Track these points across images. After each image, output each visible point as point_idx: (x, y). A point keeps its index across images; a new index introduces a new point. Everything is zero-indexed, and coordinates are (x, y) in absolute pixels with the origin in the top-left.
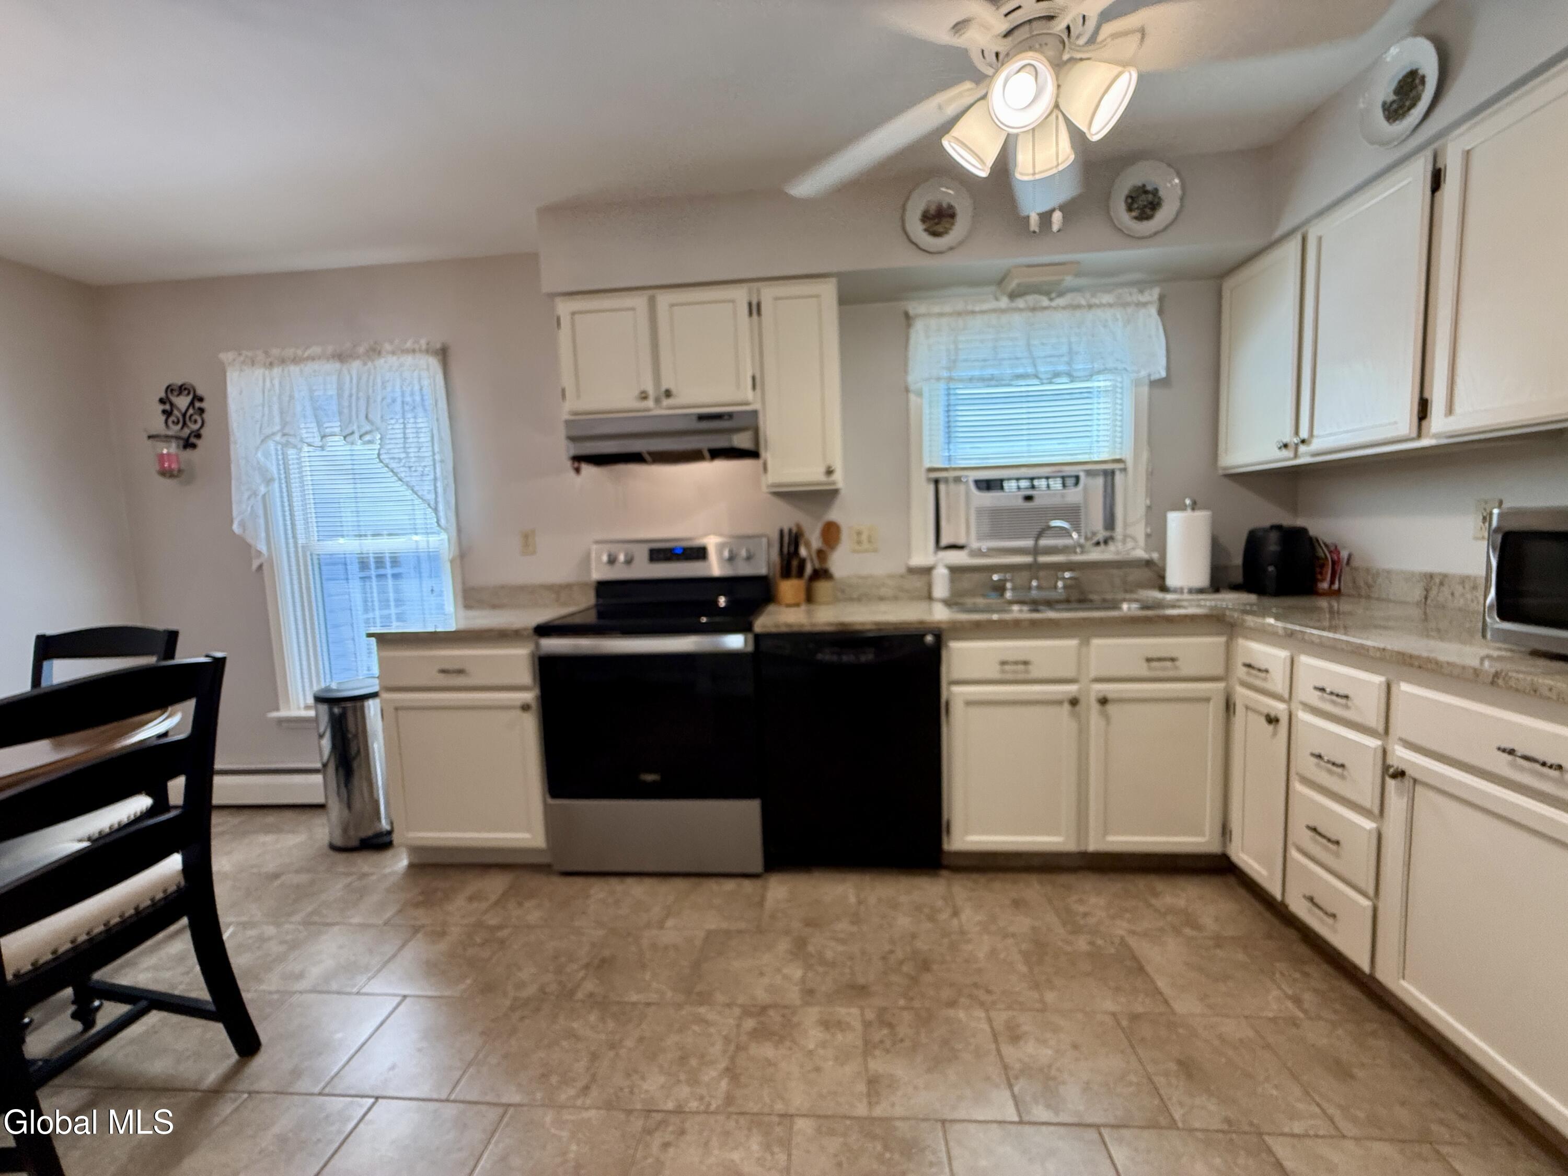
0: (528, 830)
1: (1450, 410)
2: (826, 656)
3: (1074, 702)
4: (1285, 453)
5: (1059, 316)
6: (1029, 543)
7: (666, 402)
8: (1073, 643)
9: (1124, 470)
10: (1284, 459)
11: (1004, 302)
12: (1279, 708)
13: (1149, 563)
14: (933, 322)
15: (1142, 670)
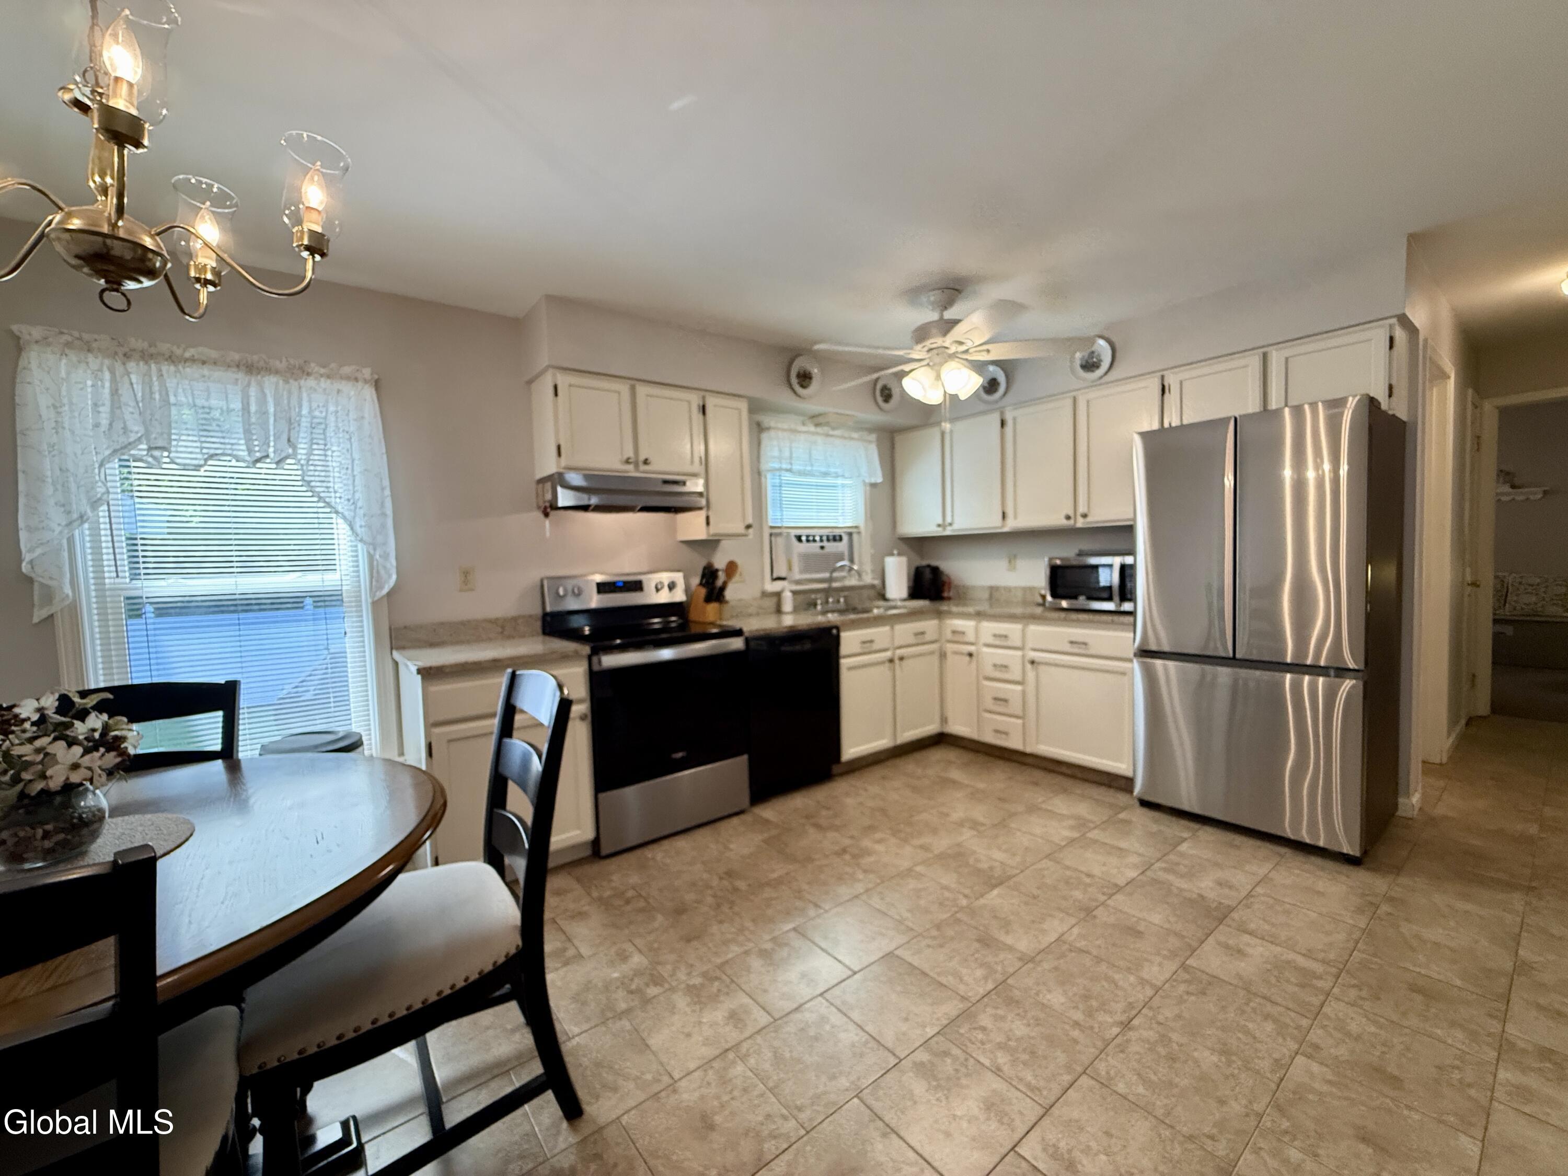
0: (579, 828)
1: (1015, 517)
2: (787, 648)
3: (891, 661)
4: (940, 529)
5: (838, 442)
6: (827, 575)
7: (643, 467)
8: (887, 629)
9: (859, 533)
10: (939, 532)
11: (812, 429)
12: (972, 648)
13: (873, 587)
14: (780, 433)
15: (912, 640)
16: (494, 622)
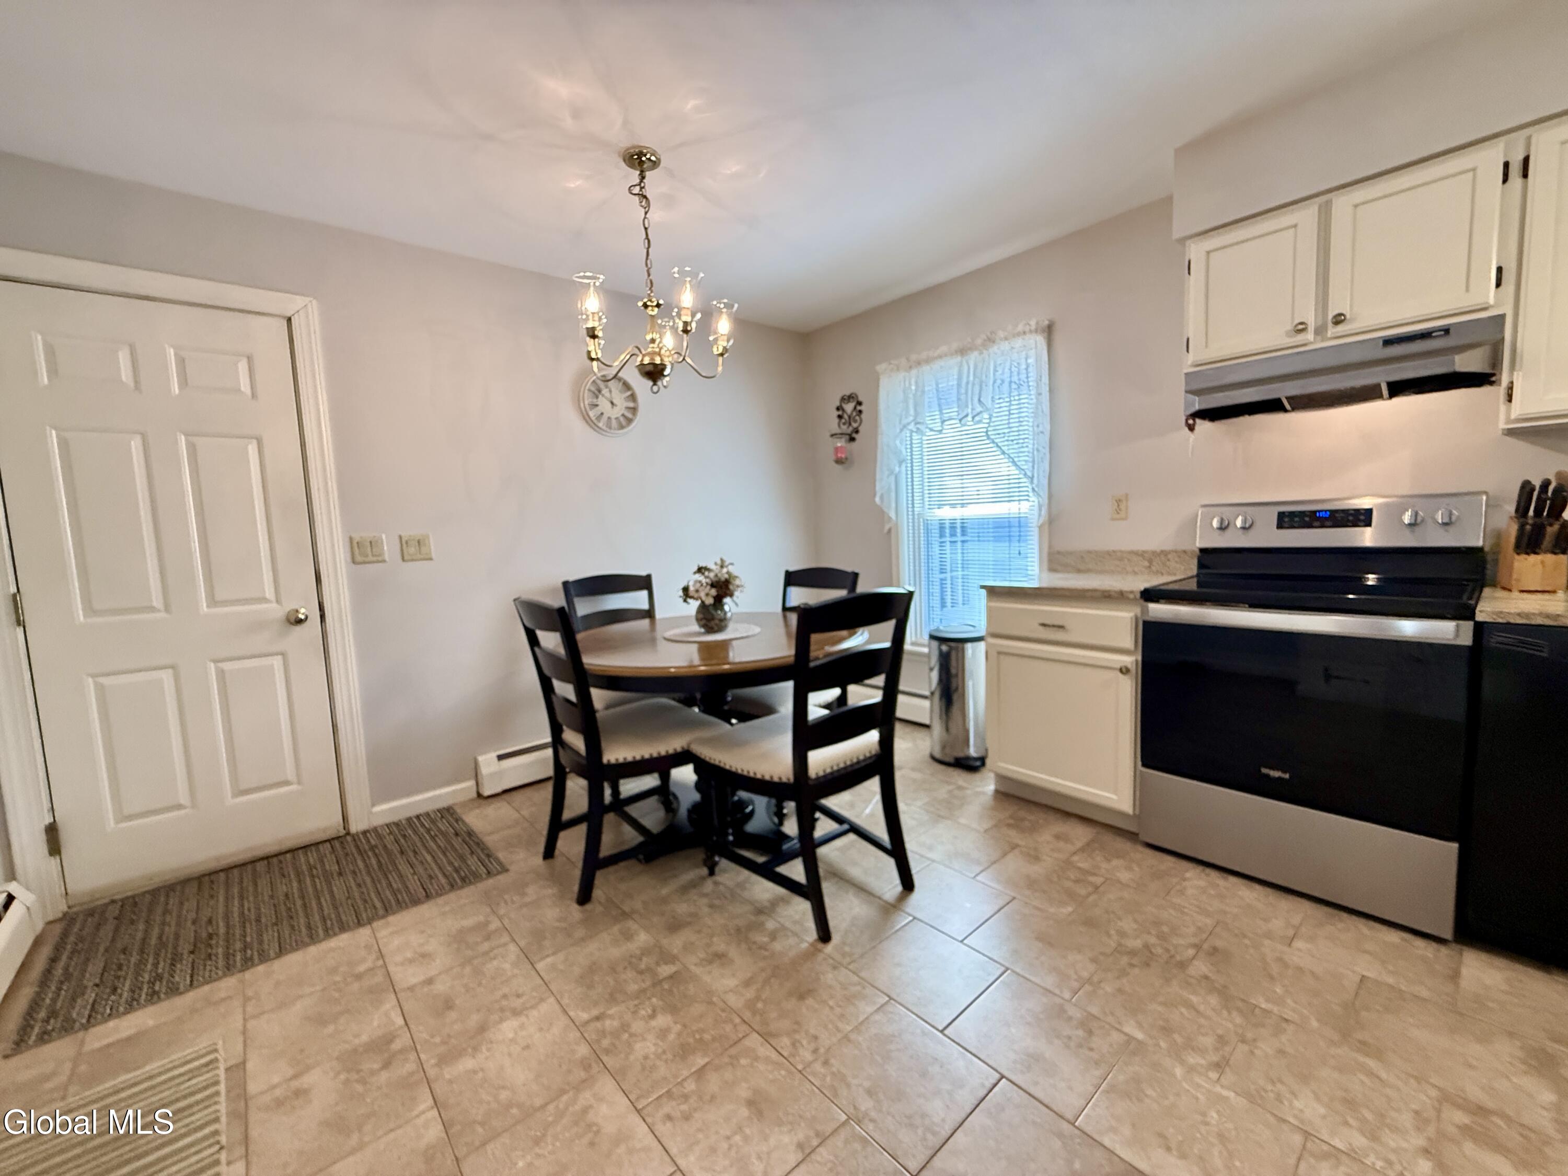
0: (1115, 793)
16: (1141, 554)
